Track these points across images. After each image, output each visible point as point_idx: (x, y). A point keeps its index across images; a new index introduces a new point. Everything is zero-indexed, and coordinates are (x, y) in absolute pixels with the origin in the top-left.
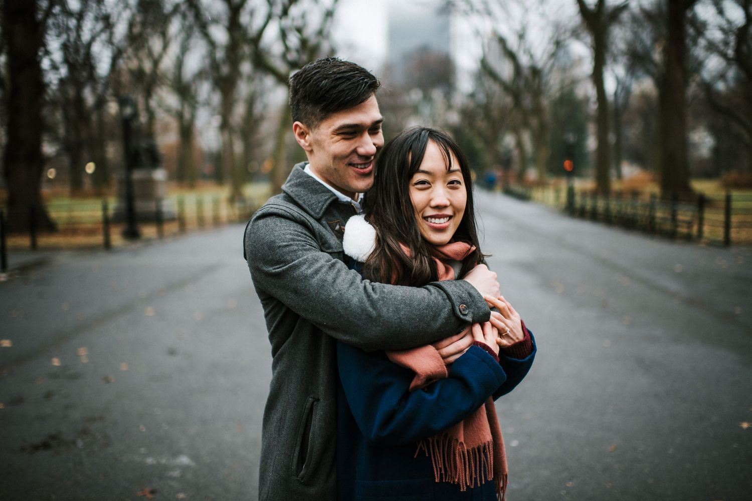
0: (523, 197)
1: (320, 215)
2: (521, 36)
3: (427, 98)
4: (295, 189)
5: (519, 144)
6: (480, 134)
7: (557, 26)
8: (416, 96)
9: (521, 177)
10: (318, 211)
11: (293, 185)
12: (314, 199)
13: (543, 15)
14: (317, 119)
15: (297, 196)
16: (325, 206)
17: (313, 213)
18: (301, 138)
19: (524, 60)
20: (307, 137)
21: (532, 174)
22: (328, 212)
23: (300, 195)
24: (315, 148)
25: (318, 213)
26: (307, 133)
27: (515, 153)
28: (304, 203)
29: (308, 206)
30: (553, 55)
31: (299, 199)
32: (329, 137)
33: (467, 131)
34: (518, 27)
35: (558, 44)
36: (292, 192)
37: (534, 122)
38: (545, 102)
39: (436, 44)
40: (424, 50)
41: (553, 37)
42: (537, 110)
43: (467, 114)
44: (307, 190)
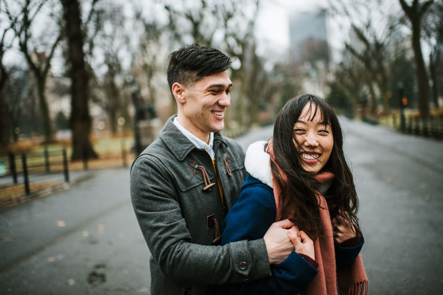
0: (374, 123)
1: (182, 159)
2: (368, 26)
3: (314, 67)
4: (168, 138)
5: (372, 91)
6: (348, 87)
7: (391, 18)
8: (307, 67)
9: (374, 111)
10: (181, 156)
11: (167, 134)
12: (180, 147)
13: (381, 12)
14: (193, 81)
15: (169, 143)
16: (187, 154)
17: (178, 157)
18: (177, 94)
19: (371, 40)
20: (183, 93)
21: (380, 109)
22: (189, 156)
23: (171, 143)
24: (189, 101)
25: (182, 158)
26: (183, 91)
27: (369, 97)
28: (173, 148)
29: (175, 151)
30: (389, 35)
31: (170, 145)
32: (203, 93)
33: (339, 85)
34: (365, 21)
35: (392, 28)
36: (165, 139)
37: (380, 78)
38: (386, 64)
39: (317, 35)
40: (311, 40)
41: (388, 25)
42: (381, 69)
43: (339, 75)
44: (175, 140)
